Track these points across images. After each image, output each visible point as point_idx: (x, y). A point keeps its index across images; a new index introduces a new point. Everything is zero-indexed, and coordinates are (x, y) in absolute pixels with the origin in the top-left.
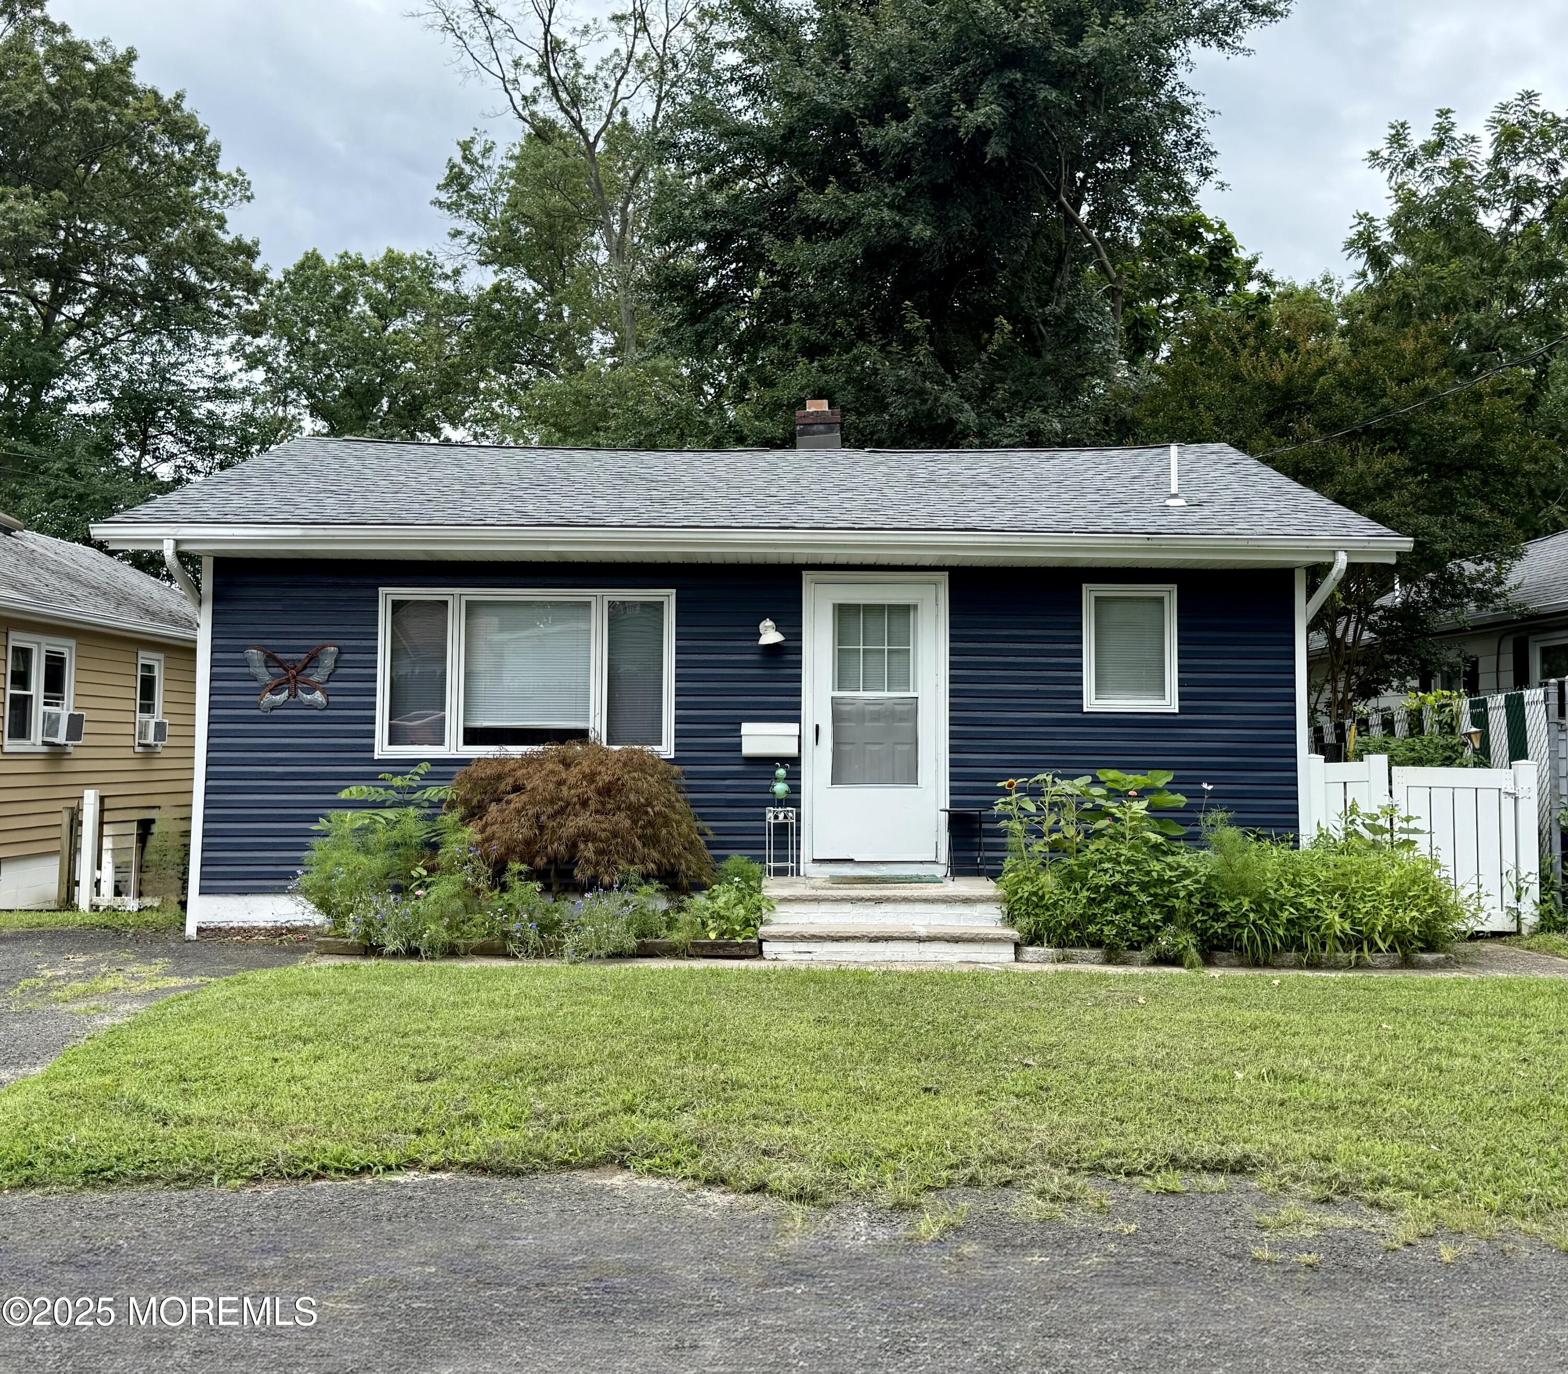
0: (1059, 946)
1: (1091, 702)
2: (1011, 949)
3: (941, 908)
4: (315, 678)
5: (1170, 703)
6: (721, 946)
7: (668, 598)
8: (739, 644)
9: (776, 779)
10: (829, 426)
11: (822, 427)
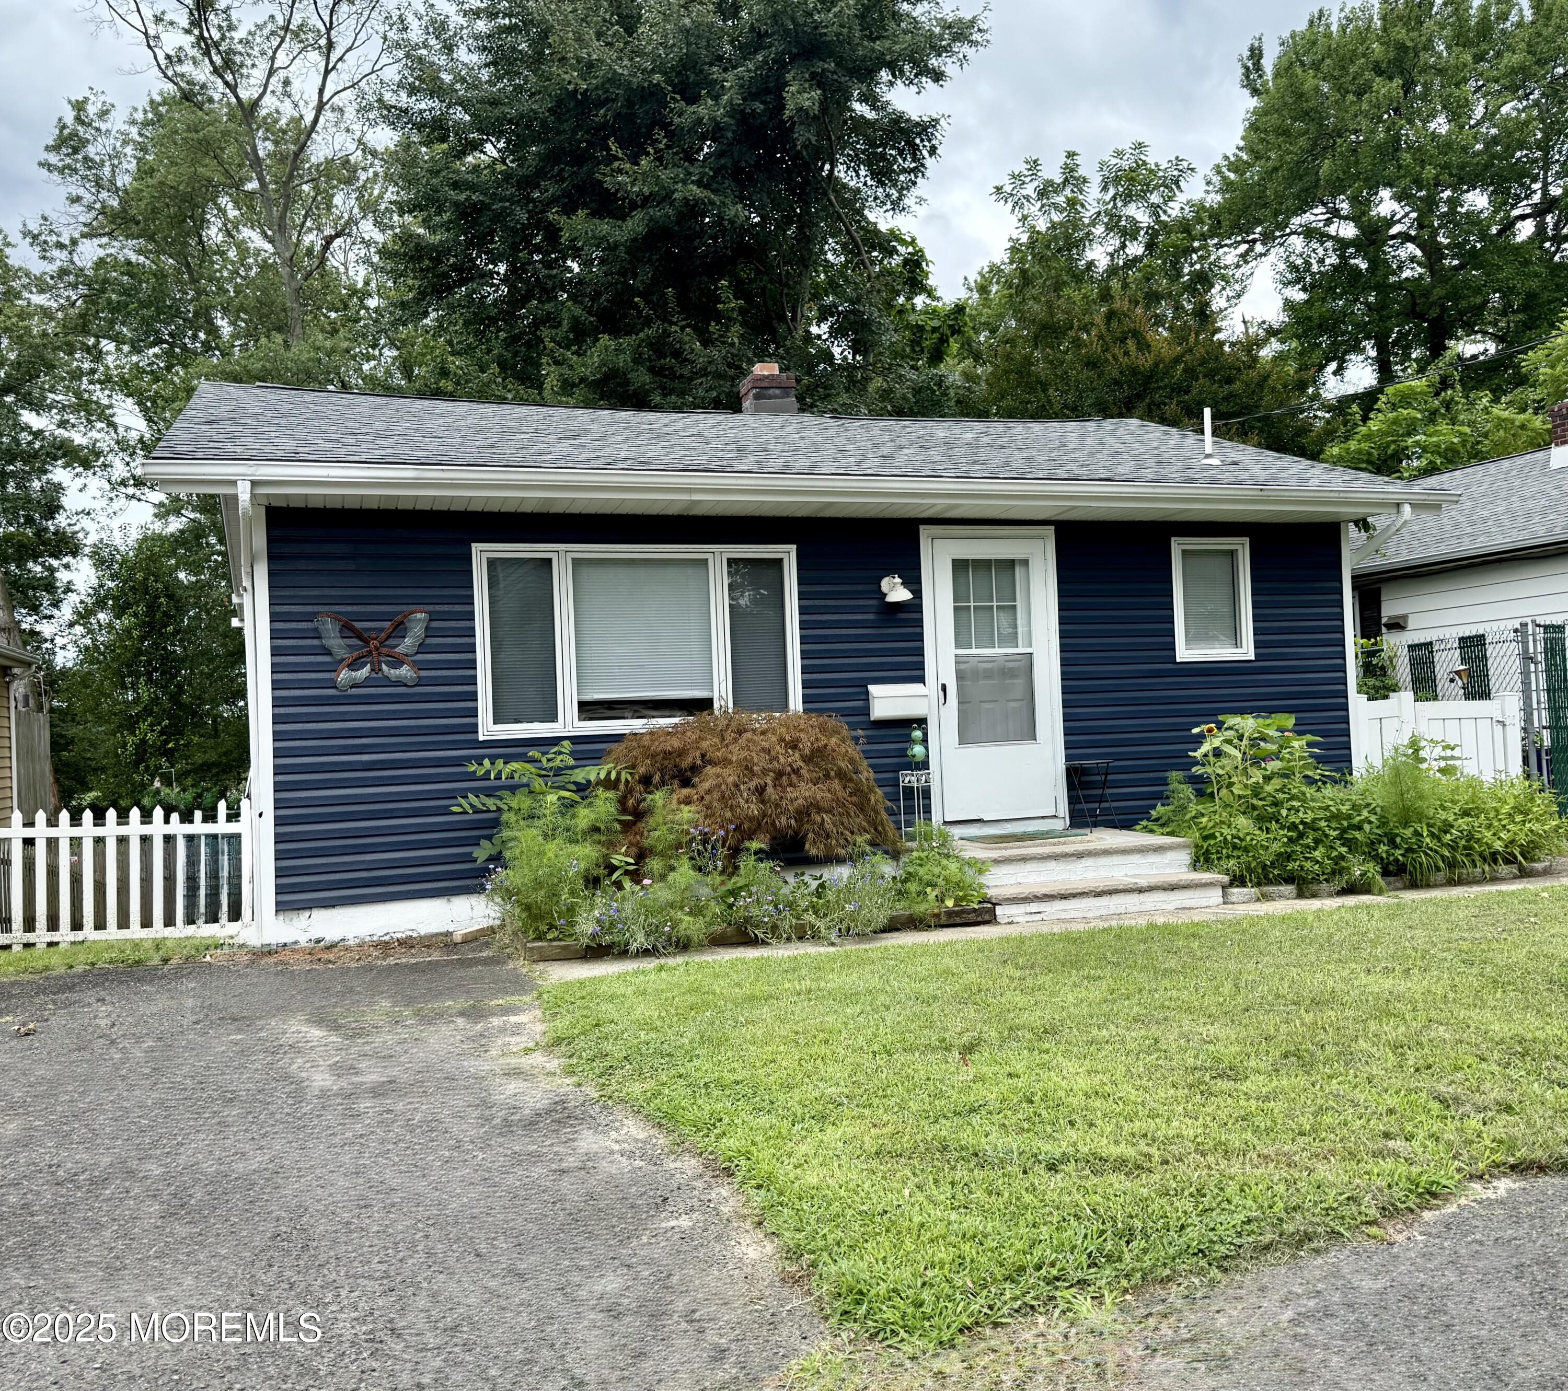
0: (1259, 884)
1: (1184, 653)
2: (1219, 892)
3: (1136, 858)
4: (400, 649)
5: (1246, 651)
6: (958, 914)
7: (788, 554)
8: (861, 602)
9: (914, 742)
10: (785, 389)
11: (777, 392)
